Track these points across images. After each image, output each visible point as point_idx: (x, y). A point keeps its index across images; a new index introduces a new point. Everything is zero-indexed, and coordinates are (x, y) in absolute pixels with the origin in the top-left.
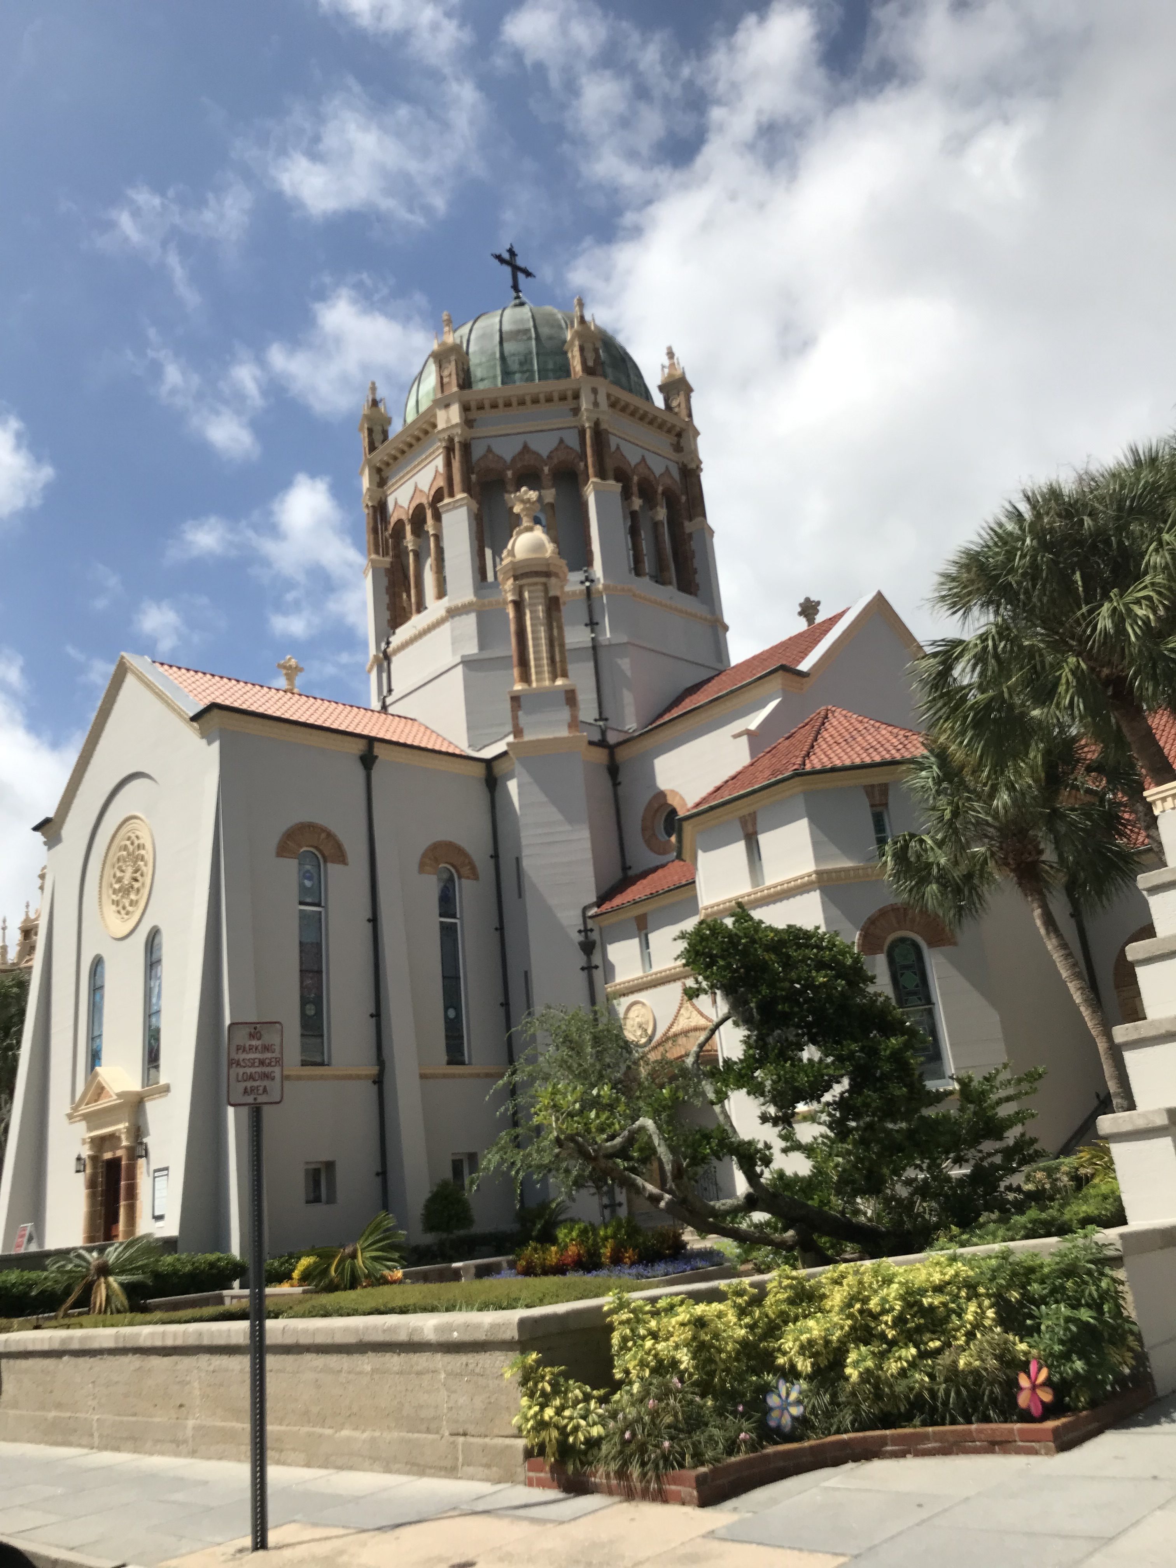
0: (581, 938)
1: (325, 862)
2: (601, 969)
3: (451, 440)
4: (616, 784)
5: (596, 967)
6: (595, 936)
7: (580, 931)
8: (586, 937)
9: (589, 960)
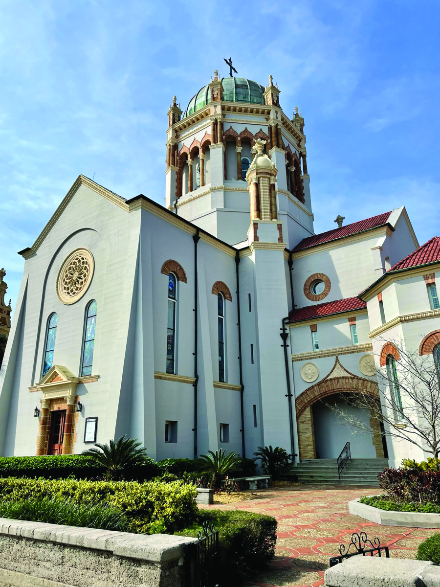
0: (282, 332)
1: (178, 280)
2: (290, 347)
3: (216, 120)
4: (291, 269)
5: (288, 346)
6: (287, 331)
7: (281, 329)
8: (284, 332)
9: (285, 342)
